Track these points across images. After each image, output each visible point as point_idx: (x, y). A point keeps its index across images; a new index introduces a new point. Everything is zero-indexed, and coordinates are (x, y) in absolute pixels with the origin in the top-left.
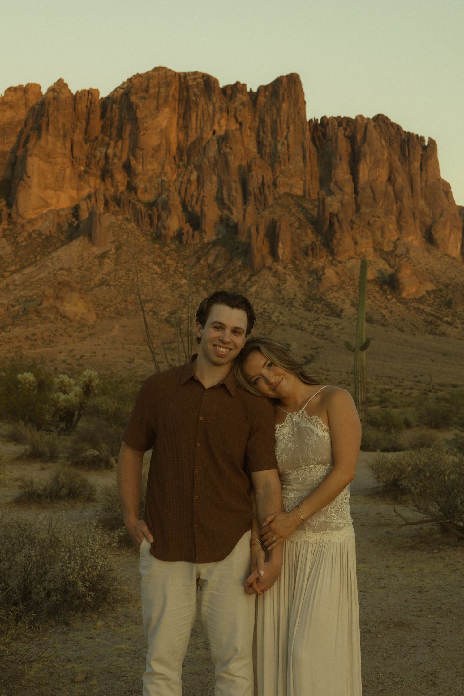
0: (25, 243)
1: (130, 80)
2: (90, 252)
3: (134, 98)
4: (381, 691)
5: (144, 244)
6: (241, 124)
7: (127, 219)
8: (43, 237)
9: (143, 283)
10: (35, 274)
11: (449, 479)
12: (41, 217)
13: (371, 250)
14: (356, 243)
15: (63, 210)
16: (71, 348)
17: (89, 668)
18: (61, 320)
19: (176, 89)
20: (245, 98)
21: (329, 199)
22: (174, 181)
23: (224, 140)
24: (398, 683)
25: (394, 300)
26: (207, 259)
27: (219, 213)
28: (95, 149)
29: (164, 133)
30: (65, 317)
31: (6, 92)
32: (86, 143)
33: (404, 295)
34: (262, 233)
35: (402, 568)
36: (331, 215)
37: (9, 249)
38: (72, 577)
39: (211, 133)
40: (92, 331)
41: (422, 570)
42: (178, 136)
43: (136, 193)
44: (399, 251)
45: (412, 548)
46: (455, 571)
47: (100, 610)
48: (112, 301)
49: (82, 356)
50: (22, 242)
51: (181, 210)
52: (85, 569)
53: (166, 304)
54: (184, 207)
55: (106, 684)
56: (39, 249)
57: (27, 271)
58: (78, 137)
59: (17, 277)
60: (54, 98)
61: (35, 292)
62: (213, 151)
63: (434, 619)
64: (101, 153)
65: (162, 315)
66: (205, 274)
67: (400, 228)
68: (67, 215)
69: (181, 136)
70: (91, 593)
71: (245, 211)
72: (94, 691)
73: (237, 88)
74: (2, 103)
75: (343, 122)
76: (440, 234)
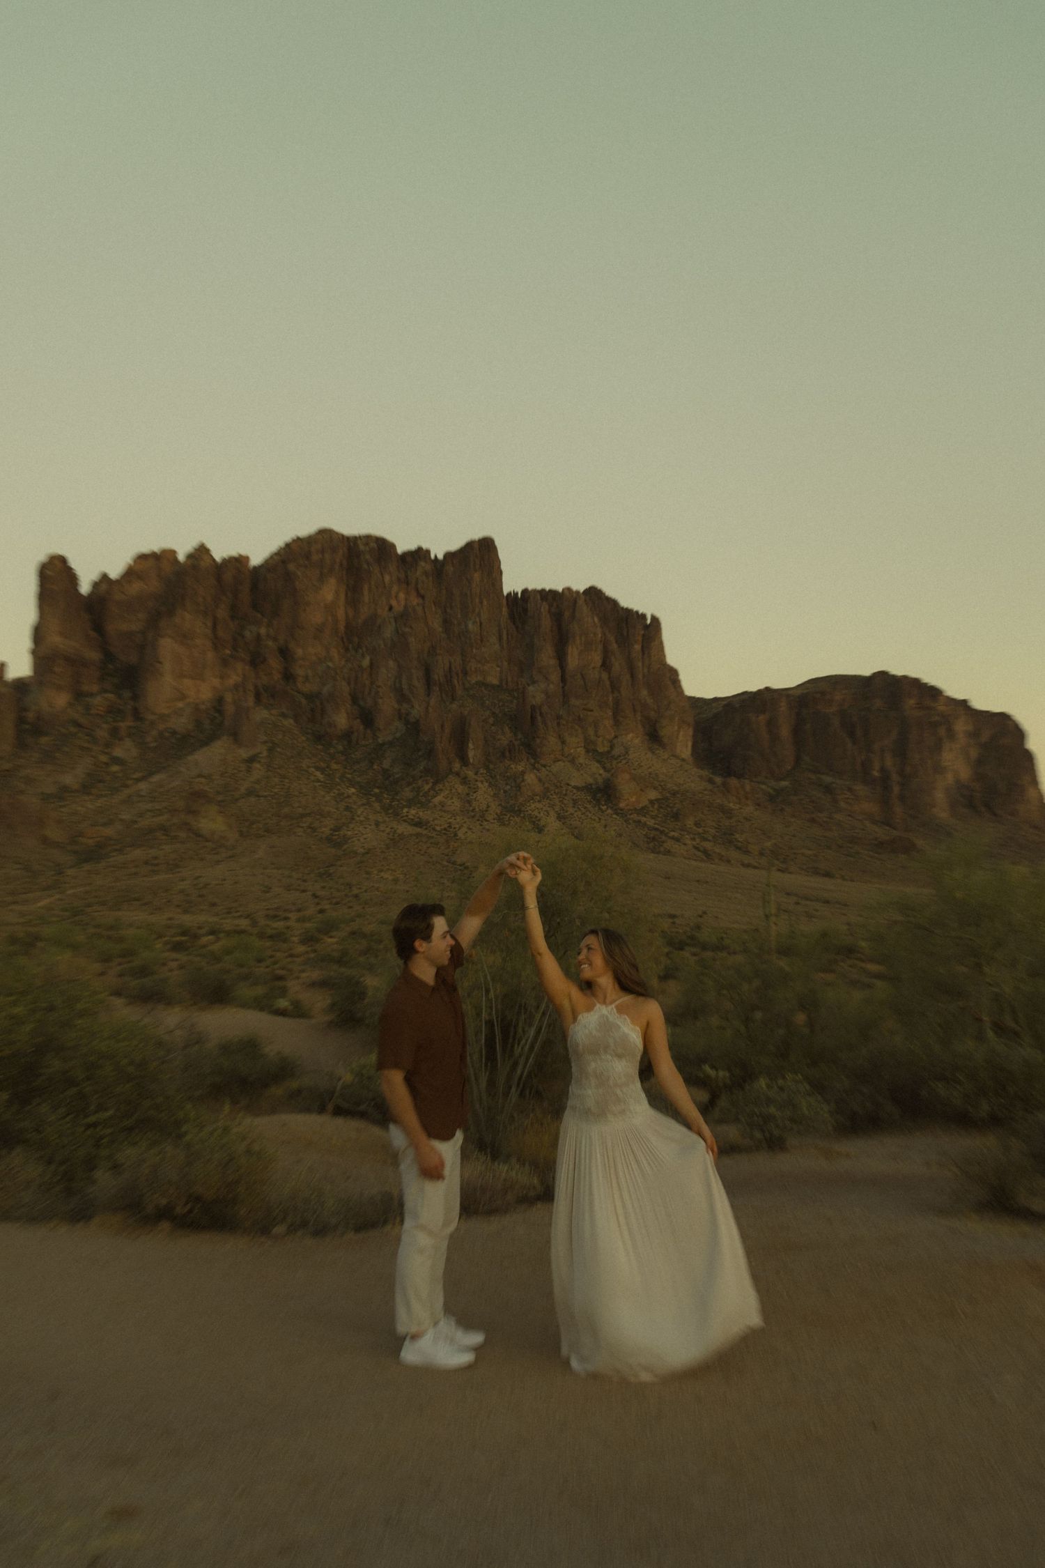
0: (154, 744)
1: (288, 545)
2: (236, 755)
3: (291, 567)
5: (304, 745)
6: (423, 597)
7: (284, 715)
8: (178, 736)
9: (300, 793)
10: (166, 782)
12: (176, 712)
13: (581, 750)
14: (563, 742)
15: (203, 702)
16: (197, 875)
18: (193, 839)
19: (343, 556)
20: (428, 567)
21: (530, 689)
22: (342, 668)
23: (404, 617)
25: (609, 811)
26: (381, 763)
27: (396, 706)
28: (244, 628)
29: (330, 609)
30: (199, 835)
31: (134, 560)
32: (233, 621)
33: (622, 805)
34: (448, 732)
36: (533, 708)
37: (134, 751)
39: (387, 608)
40: (230, 853)
42: (346, 613)
43: (294, 682)
44: (616, 752)
48: (260, 816)
49: (206, 885)
50: (151, 742)
51: (350, 703)
53: (329, 819)
54: (354, 699)
56: (171, 752)
57: (156, 778)
58: (222, 613)
59: (143, 786)
60: (194, 567)
62: (388, 632)
64: (251, 632)
65: (323, 832)
66: (379, 781)
67: (617, 723)
68: (207, 709)
69: (351, 613)
71: (428, 704)
73: (420, 554)
74: (130, 574)
75: (548, 596)
76: (666, 731)
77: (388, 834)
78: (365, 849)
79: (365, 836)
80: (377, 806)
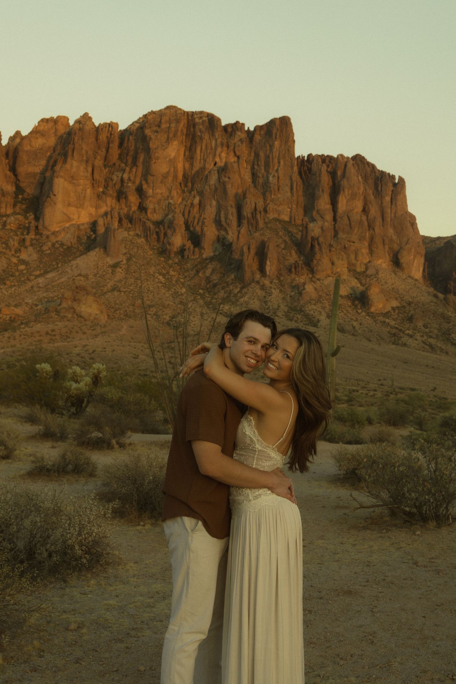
0: (49, 252)
1: (145, 116)
2: (105, 262)
3: (147, 132)
4: (328, 647)
5: (151, 257)
6: (238, 157)
7: (137, 235)
8: (65, 247)
9: (148, 290)
10: (57, 279)
11: (398, 470)
12: (64, 230)
13: (345, 270)
14: (333, 264)
15: (83, 224)
16: (84, 343)
17: (80, 619)
18: (77, 319)
19: (184, 125)
20: (243, 136)
21: (311, 225)
22: (179, 204)
23: (223, 170)
24: (342, 641)
25: (364, 314)
26: (205, 272)
27: (217, 233)
28: (113, 174)
29: (172, 162)
30: (81, 317)
31: (39, 123)
32: (105, 168)
33: (373, 309)
34: (253, 252)
35: (355, 545)
36: (313, 239)
37: (35, 256)
38: (70, 541)
39: (213, 164)
40: (103, 330)
41: (371, 547)
42: (184, 166)
43: (146, 213)
44: (369, 272)
45: (365, 528)
46: (399, 549)
47: (94, 571)
48: (121, 305)
49: (94, 351)
50: (47, 250)
51: (184, 229)
52: (82, 535)
53: (168, 309)
54: (187, 227)
55: (95, 633)
56: (60, 258)
57: (50, 275)
58: (99, 162)
59: (41, 280)
60: (80, 129)
61: (56, 294)
62: (213, 180)
63: (378, 589)
64: (118, 177)
65: (164, 319)
66: (202, 285)
67: (371, 252)
68: (86, 229)
69: (187, 165)
70: (86, 556)
71: (239, 232)
72: (85, 638)
73: (237, 127)
74: (35, 132)
75: (326, 160)
76: (404, 259)
77: (210, 322)
78: (194, 332)
79: (194, 323)
80: (201, 302)
